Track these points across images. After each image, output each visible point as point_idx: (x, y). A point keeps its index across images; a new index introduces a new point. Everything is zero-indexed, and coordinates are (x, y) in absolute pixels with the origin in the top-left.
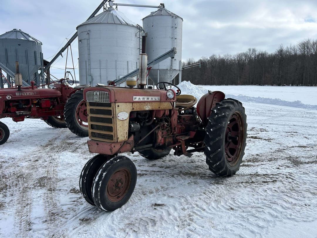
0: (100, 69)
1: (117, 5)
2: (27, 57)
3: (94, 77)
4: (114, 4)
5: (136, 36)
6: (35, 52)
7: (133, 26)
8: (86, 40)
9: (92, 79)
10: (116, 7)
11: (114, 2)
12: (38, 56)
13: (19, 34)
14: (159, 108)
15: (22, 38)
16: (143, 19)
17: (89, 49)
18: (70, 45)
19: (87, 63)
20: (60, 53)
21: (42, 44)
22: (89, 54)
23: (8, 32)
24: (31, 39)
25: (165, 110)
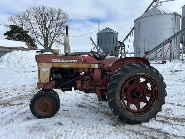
0: (145, 44)
1: (161, 2)
2: (110, 41)
3: (141, 50)
4: (159, 2)
5: (172, 20)
6: (114, 38)
7: (170, 14)
8: (138, 28)
9: (140, 51)
10: (161, 4)
11: (159, 1)
12: (115, 40)
13: (108, 30)
14: (77, 67)
15: (108, 32)
16: (182, 7)
17: (139, 33)
18: (132, 32)
19: (138, 41)
20: (127, 37)
21: (118, 33)
22: (139, 36)
23: (103, 30)
24: (112, 32)
25: (84, 68)
